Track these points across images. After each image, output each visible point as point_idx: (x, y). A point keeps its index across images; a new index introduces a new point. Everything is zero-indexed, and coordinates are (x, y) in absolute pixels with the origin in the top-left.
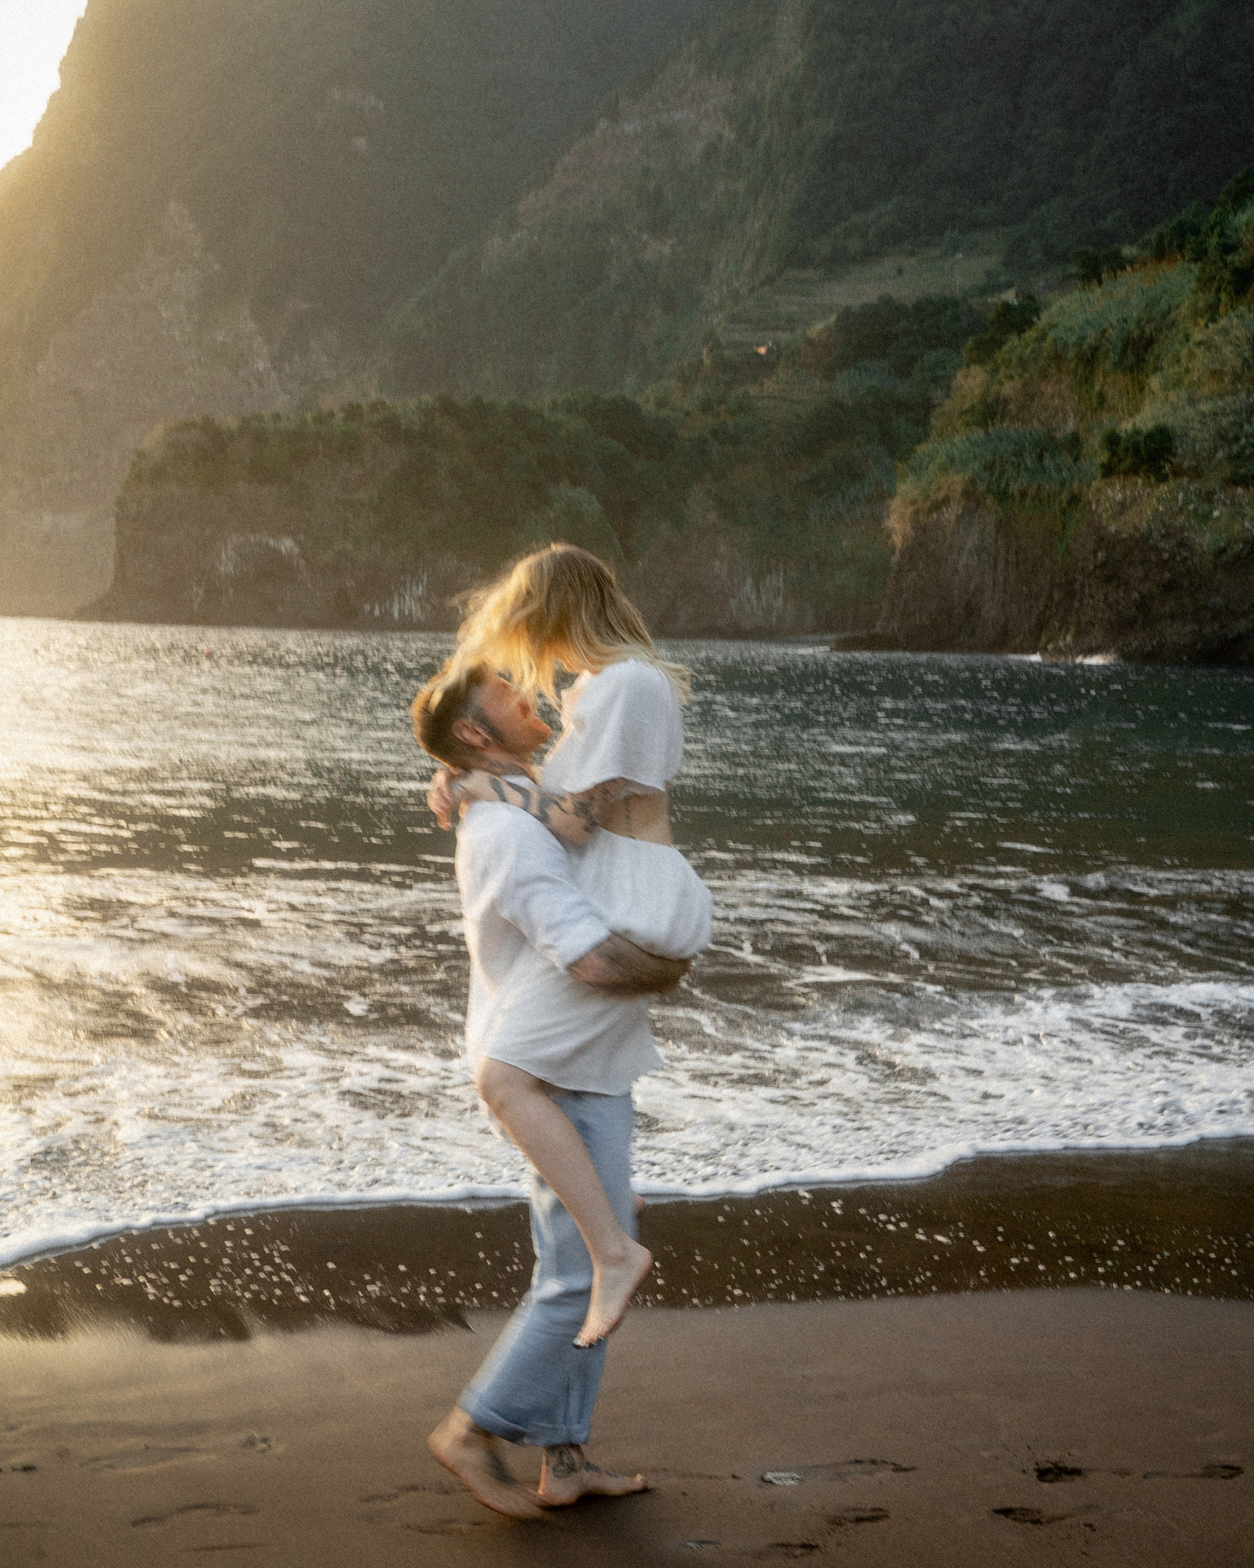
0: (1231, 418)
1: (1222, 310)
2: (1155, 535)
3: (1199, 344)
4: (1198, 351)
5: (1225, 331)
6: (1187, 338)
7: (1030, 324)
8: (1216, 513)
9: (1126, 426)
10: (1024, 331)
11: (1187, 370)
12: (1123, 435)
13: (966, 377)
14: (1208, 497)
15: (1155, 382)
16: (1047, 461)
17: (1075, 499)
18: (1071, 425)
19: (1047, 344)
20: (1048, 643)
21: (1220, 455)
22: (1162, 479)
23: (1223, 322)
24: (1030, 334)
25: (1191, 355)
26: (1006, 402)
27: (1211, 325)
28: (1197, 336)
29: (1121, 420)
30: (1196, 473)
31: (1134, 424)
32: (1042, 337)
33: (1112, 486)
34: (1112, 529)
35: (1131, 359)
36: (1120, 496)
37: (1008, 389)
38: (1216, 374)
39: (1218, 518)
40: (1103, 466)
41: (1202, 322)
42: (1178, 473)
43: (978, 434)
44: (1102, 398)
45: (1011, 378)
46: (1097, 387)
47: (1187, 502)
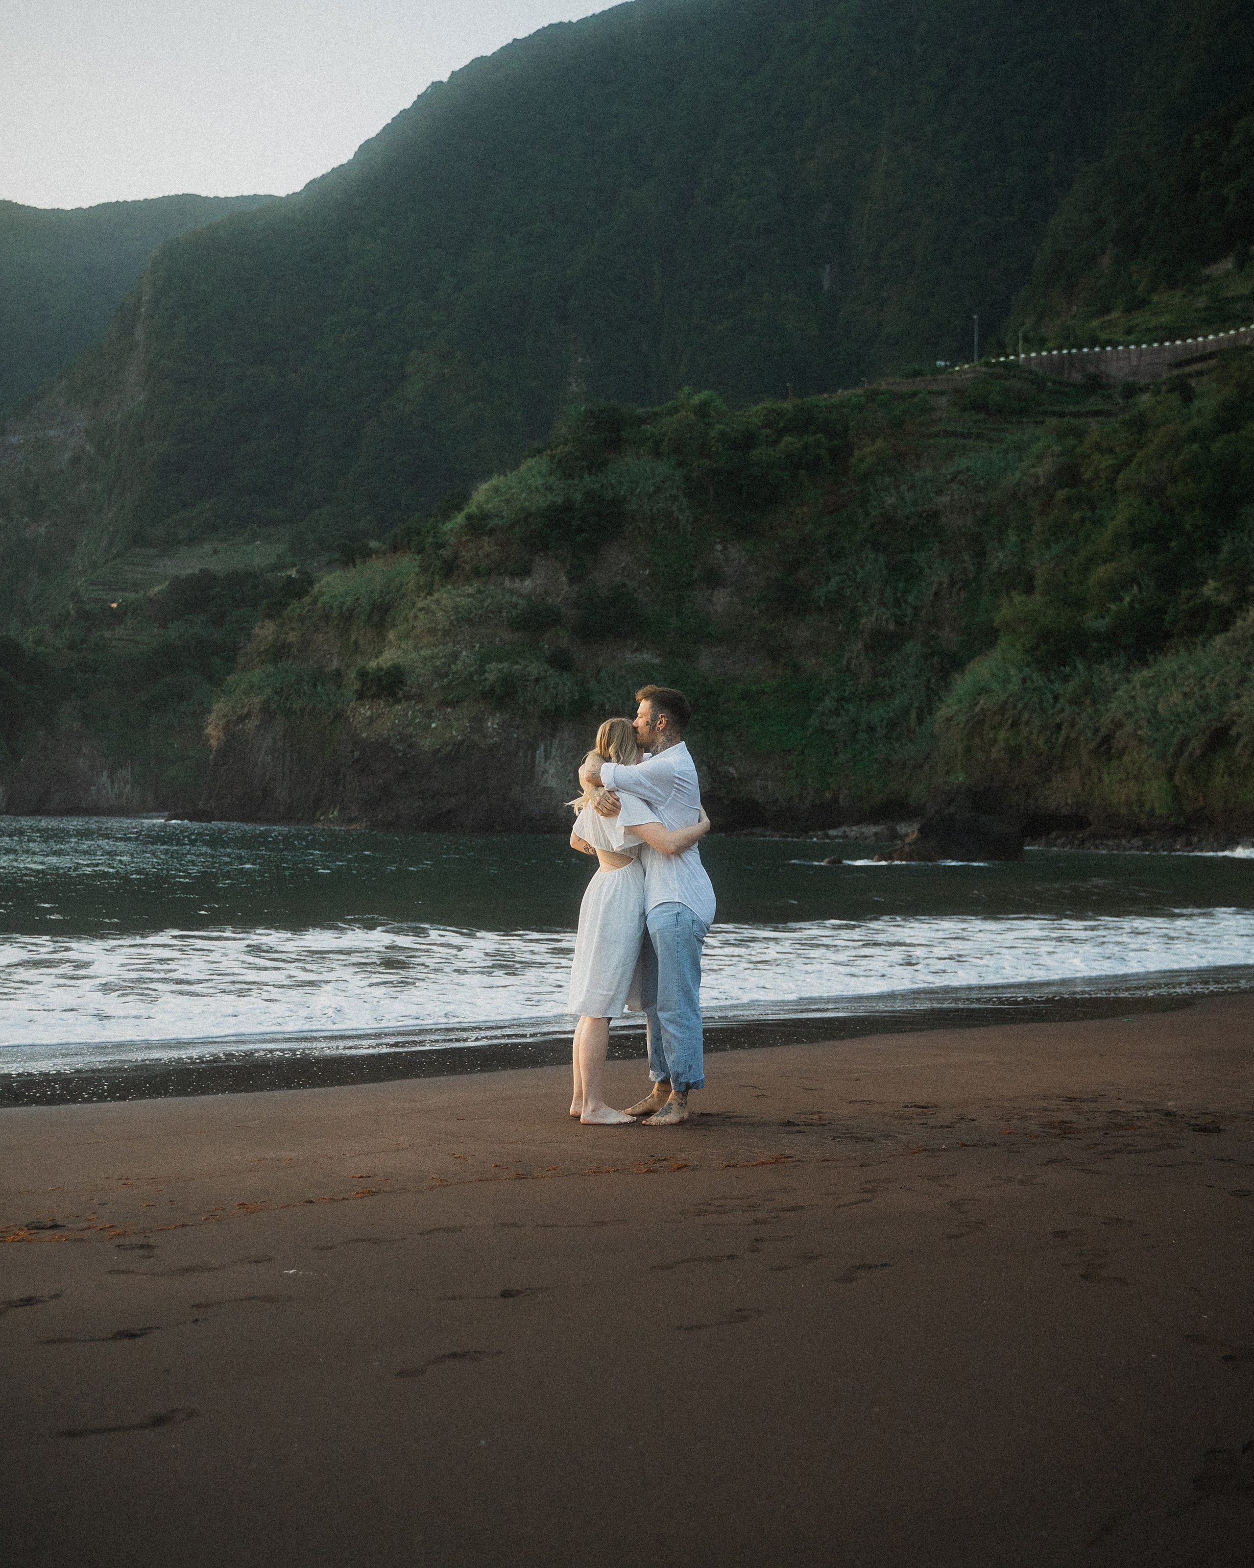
0: (443, 660)
1: (435, 588)
2: (393, 740)
3: (421, 609)
4: (421, 615)
5: (438, 602)
6: (414, 604)
7: (307, 592)
8: (434, 725)
9: (373, 664)
10: (303, 597)
11: (414, 627)
12: (370, 670)
13: (262, 628)
14: (429, 715)
15: (391, 635)
16: (319, 688)
17: (339, 716)
18: (335, 664)
19: (319, 605)
20: (322, 815)
21: (436, 685)
22: (398, 701)
23: (436, 595)
24: (307, 599)
25: (416, 617)
26: (290, 645)
27: (428, 597)
28: (420, 605)
29: (370, 659)
30: (420, 697)
31: (378, 664)
32: (315, 602)
33: (363, 705)
34: (364, 735)
35: (376, 618)
36: (369, 713)
37: (292, 637)
38: (432, 631)
39: (435, 728)
40: (356, 691)
41: (423, 595)
42: (408, 697)
43: (270, 668)
44: (356, 642)
45: (293, 629)
46: (353, 638)
47: (414, 717)
